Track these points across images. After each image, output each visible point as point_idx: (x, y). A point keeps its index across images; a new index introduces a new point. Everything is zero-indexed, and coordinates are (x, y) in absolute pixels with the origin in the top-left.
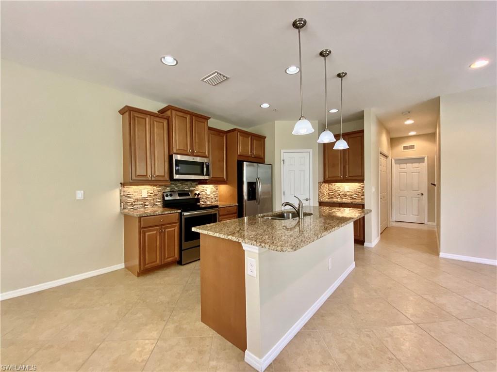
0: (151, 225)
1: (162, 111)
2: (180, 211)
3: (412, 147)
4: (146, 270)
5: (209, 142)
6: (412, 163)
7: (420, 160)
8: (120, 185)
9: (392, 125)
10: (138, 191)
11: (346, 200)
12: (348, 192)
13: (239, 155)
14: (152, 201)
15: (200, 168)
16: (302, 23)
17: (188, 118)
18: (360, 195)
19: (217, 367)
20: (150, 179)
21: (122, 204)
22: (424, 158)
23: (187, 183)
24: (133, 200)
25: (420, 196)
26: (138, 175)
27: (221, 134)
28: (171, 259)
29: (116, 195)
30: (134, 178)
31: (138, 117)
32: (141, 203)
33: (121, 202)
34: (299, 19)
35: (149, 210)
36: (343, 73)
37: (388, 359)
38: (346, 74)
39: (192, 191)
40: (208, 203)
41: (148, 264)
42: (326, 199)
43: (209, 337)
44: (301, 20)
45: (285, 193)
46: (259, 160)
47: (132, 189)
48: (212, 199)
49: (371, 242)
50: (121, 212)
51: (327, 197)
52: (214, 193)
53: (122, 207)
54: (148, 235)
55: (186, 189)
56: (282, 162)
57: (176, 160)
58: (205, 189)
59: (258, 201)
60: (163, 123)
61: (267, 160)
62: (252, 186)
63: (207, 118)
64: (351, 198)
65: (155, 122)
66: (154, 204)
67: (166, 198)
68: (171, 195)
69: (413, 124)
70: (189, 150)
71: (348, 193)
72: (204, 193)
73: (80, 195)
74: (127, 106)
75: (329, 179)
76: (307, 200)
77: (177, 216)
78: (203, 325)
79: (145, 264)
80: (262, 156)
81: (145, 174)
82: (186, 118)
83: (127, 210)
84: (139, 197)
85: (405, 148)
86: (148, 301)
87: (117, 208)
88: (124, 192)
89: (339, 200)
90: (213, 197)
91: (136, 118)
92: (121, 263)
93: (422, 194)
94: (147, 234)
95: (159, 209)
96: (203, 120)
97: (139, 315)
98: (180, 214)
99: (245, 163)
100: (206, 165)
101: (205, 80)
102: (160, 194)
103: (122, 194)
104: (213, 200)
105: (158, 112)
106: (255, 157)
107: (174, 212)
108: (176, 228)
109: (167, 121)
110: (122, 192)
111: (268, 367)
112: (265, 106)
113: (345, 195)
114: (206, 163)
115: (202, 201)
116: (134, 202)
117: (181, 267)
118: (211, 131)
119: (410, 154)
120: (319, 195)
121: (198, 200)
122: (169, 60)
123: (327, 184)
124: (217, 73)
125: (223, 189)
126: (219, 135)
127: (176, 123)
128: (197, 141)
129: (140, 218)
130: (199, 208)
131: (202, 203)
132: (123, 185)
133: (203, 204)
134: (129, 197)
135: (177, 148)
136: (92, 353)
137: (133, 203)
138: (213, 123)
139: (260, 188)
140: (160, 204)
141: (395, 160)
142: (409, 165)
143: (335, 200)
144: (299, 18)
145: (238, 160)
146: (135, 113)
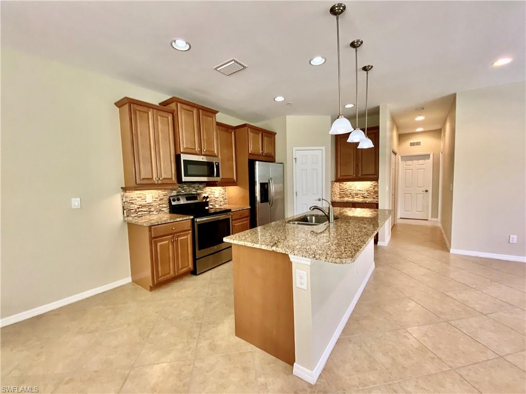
0: (162, 234)
1: (165, 104)
2: (192, 217)
3: (418, 144)
4: (159, 284)
5: (217, 139)
6: (418, 160)
7: (426, 157)
8: (121, 190)
9: (402, 121)
10: (140, 196)
11: (358, 199)
12: (360, 190)
13: (250, 154)
14: (158, 207)
15: (210, 168)
16: (341, 8)
17: (194, 111)
18: (372, 194)
19: (266, 384)
20: (156, 182)
21: (125, 211)
22: (429, 155)
23: (194, 186)
24: (136, 207)
25: (425, 193)
26: (143, 179)
27: (230, 130)
28: (185, 269)
29: (117, 201)
30: (138, 182)
31: (139, 111)
32: (145, 209)
33: (124, 210)
34: (338, 4)
35: (155, 218)
36: (369, 66)
37: (430, 359)
38: (372, 67)
39: (199, 194)
40: (217, 206)
41: (161, 276)
42: (337, 199)
43: (249, 352)
44: (340, 5)
45: (298, 194)
46: (270, 158)
47: (135, 194)
48: (221, 202)
49: (384, 241)
50: (124, 221)
51: (338, 196)
52: (223, 196)
53: (125, 215)
54: (160, 245)
55: (193, 192)
56: (294, 160)
57: (184, 160)
58: (213, 191)
59: (271, 203)
60: (168, 118)
61: (277, 159)
62: (265, 187)
63: (216, 112)
64: (362, 196)
65: (159, 117)
66: (160, 210)
67: (173, 203)
68: (178, 200)
69: (424, 120)
70: (197, 149)
71: (359, 192)
72: (212, 196)
73: (76, 202)
74: (126, 98)
75: (341, 178)
76: (319, 200)
77: (189, 224)
78: (237, 337)
79: (158, 277)
80: (273, 154)
81: (151, 177)
82: (193, 112)
83: (131, 218)
84: (143, 203)
85: (412, 144)
86: (170, 318)
87: (119, 216)
88: (126, 197)
89: (350, 199)
90: (222, 199)
91: (138, 112)
92: (127, 277)
93: (427, 191)
94: (159, 244)
95: (165, 216)
96: (211, 114)
97: (165, 334)
98: (193, 220)
99: (257, 162)
100: (216, 165)
101: (218, 69)
102: (166, 199)
103: (124, 200)
104: (222, 203)
105: (160, 104)
106: (266, 156)
107: (186, 218)
108: (189, 236)
109: (171, 115)
110: (124, 198)
111: (318, 378)
112: (280, 99)
113: (357, 194)
114: (216, 163)
115: (211, 205)
116: (138, 208)
117: (195, 277)
118: (220, 127)
119: (416, 151)
120: (331, 195)
121: (207, 204)
122: (181, 45)
123: (338, 183)
124: (233, 62)
125: (233, 191)
126: (227, 131)
127: (183, 118)
128: (205, 138)
129: (150, 227)
130: (207, 213)
131: (211, 207)
132: (125, 189)
133: (211, 208)
134: (132, 203)
135: (185, 146)
137: (137, 210)
138: (221, 118)
139: (273, 189)
140: (166, 210)
141: (402, 157)
142: (415, 162)
143: (346, 199)
145: (249, 159)
146: (135, 105)
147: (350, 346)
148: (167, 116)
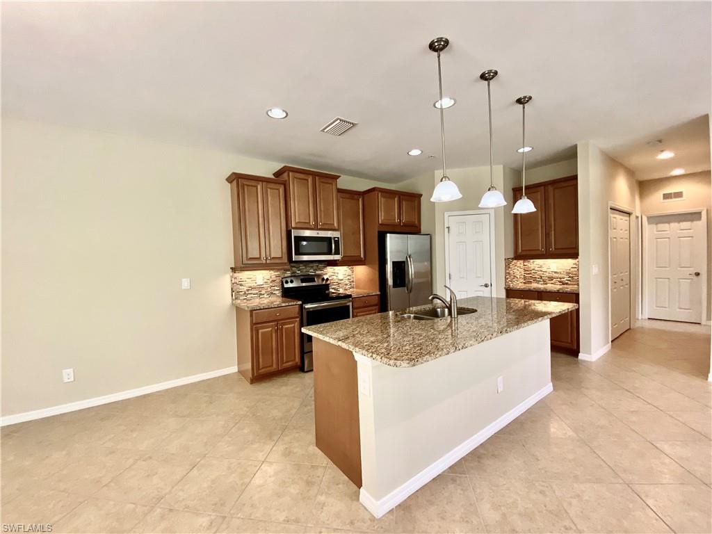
0: (265, 320)
1: (278, 174)
2: (300, 303)
3: (679, 195)
4: (260, 376)
5: (338, 209)
6: (679, 222)
7: (695, 216)
8: (231, 270)
9: (637, 161)
10: (250, 277)
11: (553, 285)
12: (556, 273)
13: (381, 224)
14: (269, 289)
15: (327, 245)
16: (442, 43)
17: (309, 180)
19: (324, 503)
20: (264, 262)
21: (234, 293)
22: (700, 213)
23: (311, 265)
24: (245, 289)
25: (695, 277)
26: (250, 258)
27: (356, 197)
28: (290, 363)
29: (226, 281)
30: (245, 262)
31: (247, 185)
32: (255, 292)
33: (232, 291)
34: (438, 39)
35: (265, 301)
36: (525, 97)
38: (530, 98)
39: (319, 276)
40: (341, 291)
41: (262, 368)
42: (519, 285)
43: (321, 467)
44: (440, 40)
45: (452, 277)
46: (412, 228)
47: (245, 276)
48: (346, 285)
50: (232, 304)
51: (523, 281)
52: (349, 277)
53: (234, 297)
54: (262, 333)
55: (311, 272)
56: (446, 230)
57: (295, 237)
58: (336, 271)
59: (410, 287)
60: (279, 190)
61: (424, 229)
62: (400, 267)
63: (336, 178)
64: (560, 282)
65: (269, 190)
66: (272, 293)
67: (286, 286)
68: (292, 282)
70: (312, 223)
71: (557, 275)
72: (335, 277)
73: (185, 283)
74: (234, 173)
75: (524, 253)
76: (486, 286)
77: (297, 309)
78: (316, 448)
79: (258, 368)
80: (416, 222)
81: (258, 256)
82: (307, 180)
83: (239, 301)
84: (253, 285)
85: (666, 196)
86: (258, 414)
87: (227, 298)
88: (235, 278)
89: (541, 286)
90: (347, 282)
91: (246, 187)
92: (233, 366)
93: (697, 274)
94: (260, 331)
95: (277, 300)
96: (330, 181)
97: (246, 431)
98: (301, 307)
99: (388, 235)
100: (335, 241)
101: (326, 130)
102: (278, 280)
103: (233, 282)
104: (347, 287)
105: (274, 174)
106: (405, 225)
107: (292, 303)
108: (296, 324)
109: (283, 186)
110: (233, 279)
111: (388, 513)
112: (415, 152)
113: (551, 278)
114: (335, 238)
115: (333, 289)
116: (248, 290)
117: (302, 375)
118: (344, 195)
119: (675, 206)
120: (506, 279)
121: (327, 287)
122: (277, 113)
123: (521, 262)
124: (339, 121)
125: (361, 272)
126: (353, 199)
127: (295, 189)
128: (322, 209)
129: (251, 311)
130: (327, 297)
131: (333, 291)
132: (234, 270)
133: (333, 293)
134: (241, 285)
135: (297, 221)
136: (191, 470)
137: (247, 292)
138: (345, 182)
139: (412, 270)
140: (278, 293)
141: (649, 218)
142: (674, 225)
143: (534, 285)
144: (437, 37)
145: (379, 232)
146: (243, 180)
147: (451, 486)
148: (278, 188)
